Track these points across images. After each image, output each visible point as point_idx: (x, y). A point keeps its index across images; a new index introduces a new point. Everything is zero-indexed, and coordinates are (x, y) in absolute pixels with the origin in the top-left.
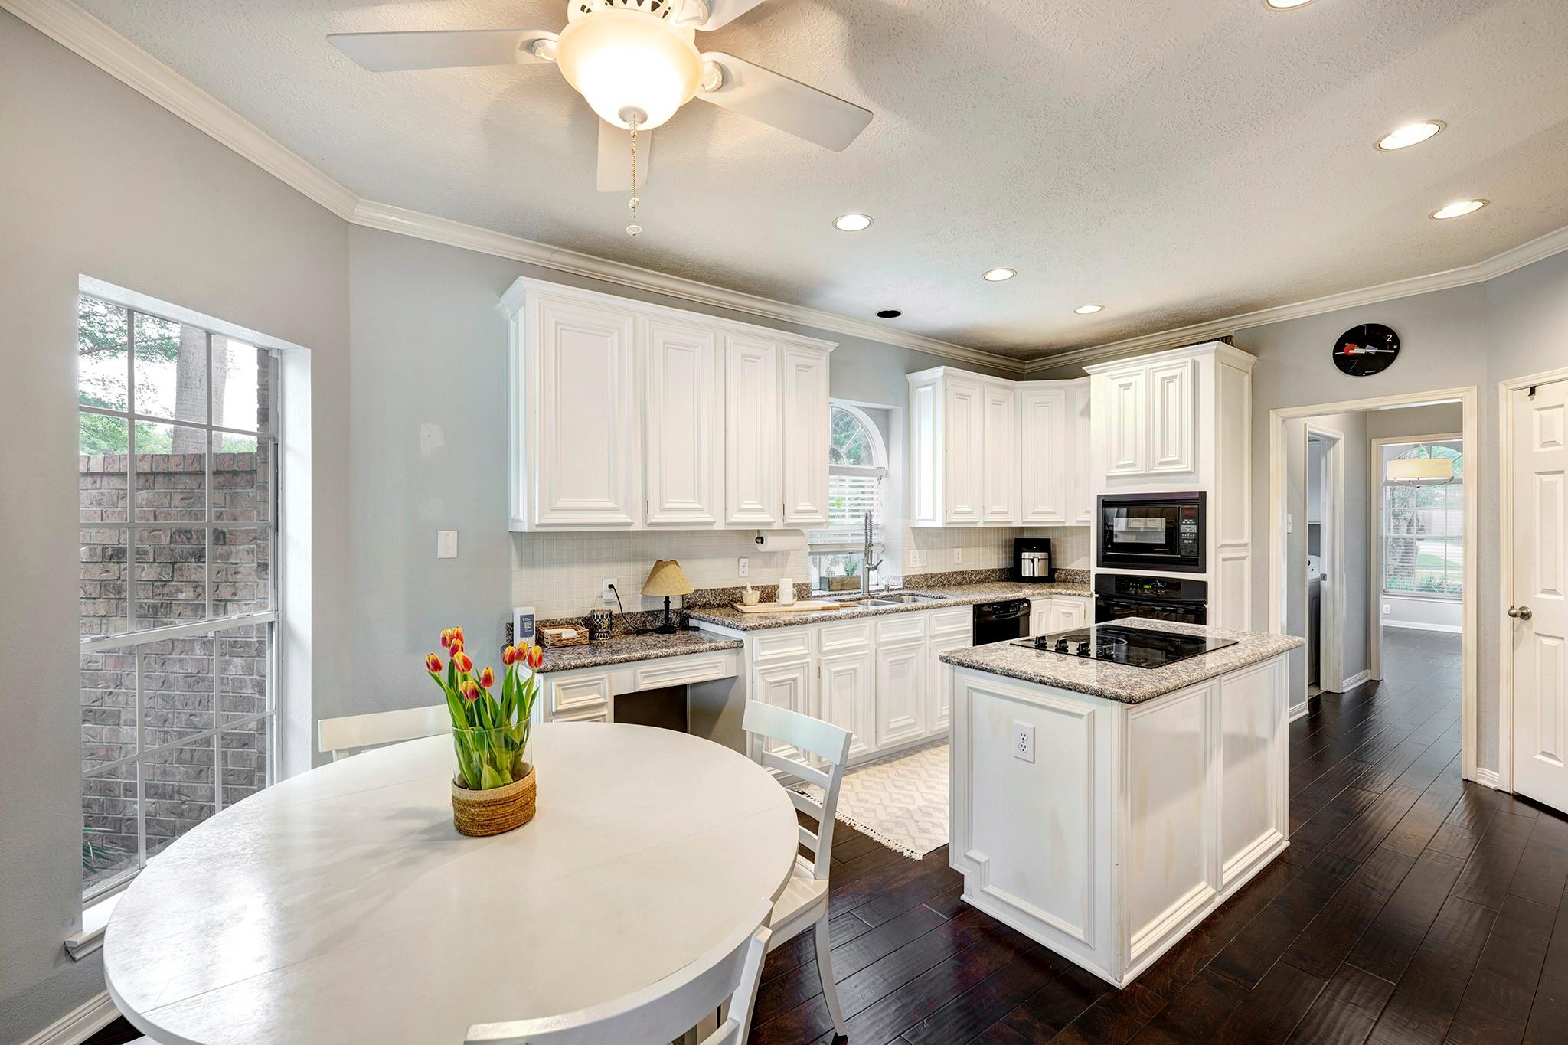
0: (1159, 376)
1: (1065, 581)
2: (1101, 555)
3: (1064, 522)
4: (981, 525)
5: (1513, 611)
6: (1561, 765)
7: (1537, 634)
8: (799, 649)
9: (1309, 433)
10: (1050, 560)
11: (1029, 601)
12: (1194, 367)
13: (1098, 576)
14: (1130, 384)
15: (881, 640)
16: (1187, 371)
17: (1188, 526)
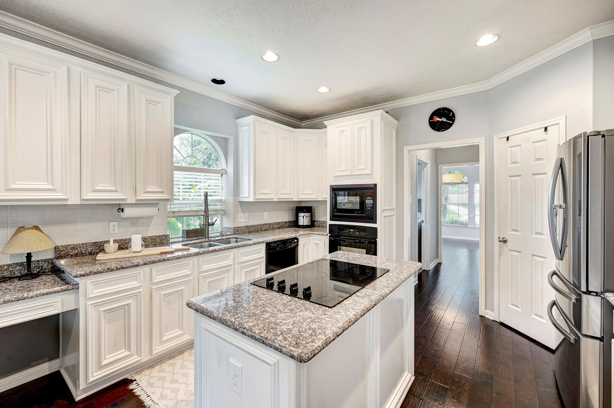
0: (357, 126)
1: (319, 227)
2: (332, 215)
3: (317, 199)
4: (276, 200)
5: (500, 240)
6: (520, 310)
7: (510, 250)
8: (134, 284)
9: (418, 160)
10: (312, 217)
11: (298, 238)
12: (372, 123)
13: (330, 225)
14: (344, 131)
15: (202, 270)
16: (369, 125)
17: (369, 200)
